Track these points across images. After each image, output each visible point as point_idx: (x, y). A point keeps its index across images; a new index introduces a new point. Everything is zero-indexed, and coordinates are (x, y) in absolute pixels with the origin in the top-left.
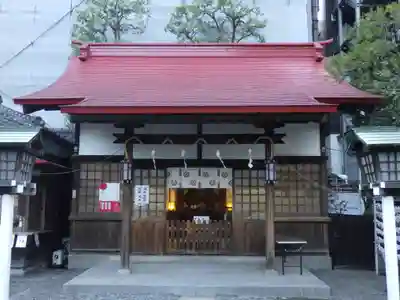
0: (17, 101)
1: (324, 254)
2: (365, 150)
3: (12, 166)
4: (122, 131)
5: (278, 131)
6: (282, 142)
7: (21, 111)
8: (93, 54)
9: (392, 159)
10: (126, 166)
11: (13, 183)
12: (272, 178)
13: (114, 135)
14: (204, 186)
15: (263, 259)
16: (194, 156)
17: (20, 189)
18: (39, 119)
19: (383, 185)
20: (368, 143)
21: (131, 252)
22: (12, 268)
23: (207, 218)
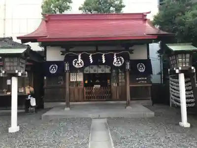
0: (18, 38)
1: (149, 99)
3: (16, 64)
4: (64, 50)
5: (130, 48)
6: (133, 53)
8: (51, 19)
9: (184, 57)
10: (67, 64)
11: (17, 72)
12: (128, 68)
13: (61, 51)
15: (125, 102)
17: (20, 74)
19: (180, 68)
20: (174, 50)
21: (70, 101)
22: (18, 109)
23: (99, 86)
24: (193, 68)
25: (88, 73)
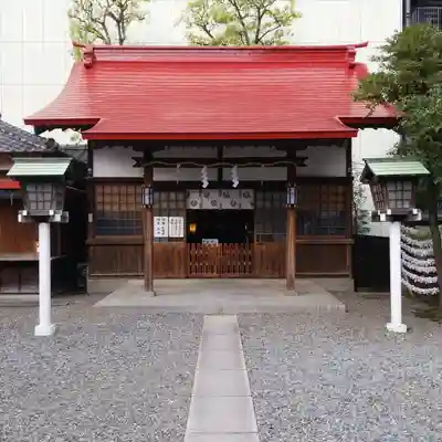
0: (27, 122)
1: (347, 276)
2: (375, 180)
3: (48, 197)
4: (141, 155)
5: (299, 154)
6: (304, 165)
7: (33, 132)
8: (98, 59)
9: (399, 188)
10: (147, 190)
11: (51, 213)
12: (293, 202)
13: (134, 158)
14: (224, 207)
15: (284, 282)
16: (215, 178)
17: (58, 218)
18: (52, 140)
19: (389, 212)
20: (377, 173)
24: (415, 211)
25: (197, 207)
